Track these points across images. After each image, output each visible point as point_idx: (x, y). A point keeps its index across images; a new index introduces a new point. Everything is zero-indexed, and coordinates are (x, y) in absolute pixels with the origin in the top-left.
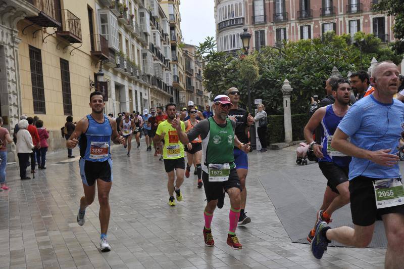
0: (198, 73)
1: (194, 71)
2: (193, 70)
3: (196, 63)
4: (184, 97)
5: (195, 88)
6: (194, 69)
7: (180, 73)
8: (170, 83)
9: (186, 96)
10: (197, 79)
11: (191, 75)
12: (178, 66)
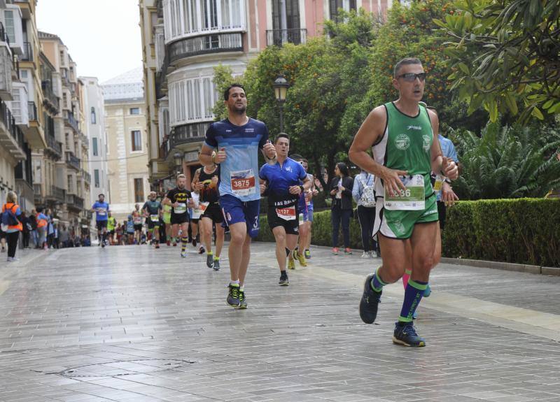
0: (69, 108)
1: (61, 102)
2: (58, 99)
3: (64, 84)
4: (39, 168)
5: (64, 149)
6: (61, 96)
7: (38, 97)
8: (24, 119)
9: (43, 166)
10: (67, 125)
11: (55, 112)
12: (34, 76)
